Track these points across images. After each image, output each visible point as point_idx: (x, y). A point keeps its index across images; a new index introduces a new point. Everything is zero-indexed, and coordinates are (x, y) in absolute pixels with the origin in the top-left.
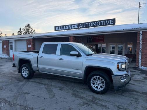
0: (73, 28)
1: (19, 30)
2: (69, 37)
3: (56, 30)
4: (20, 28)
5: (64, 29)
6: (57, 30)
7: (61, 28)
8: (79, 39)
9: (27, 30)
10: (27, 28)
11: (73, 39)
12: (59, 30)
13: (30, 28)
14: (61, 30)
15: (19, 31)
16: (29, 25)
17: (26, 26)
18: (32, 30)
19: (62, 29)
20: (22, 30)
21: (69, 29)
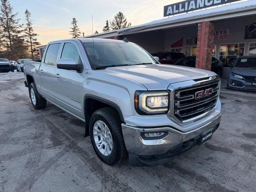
0: (207, 4)
1: (106, 25)
2: (197, 24)
3: (167, 14)
4: (107, 21)
5: (186, 9)
6: (170, 14)
7: (178, 8)
8: (221, 32)
9: (118, 24)
10: (118, 20)
11: (208, 29)
12: (173, 14)
13: (123, 20)
14: (179, 13)
15: (106, 27)
16: (120, 15)
17: (116, 18)
18: (125, 24)
19: (181, 10)
20: (110, 25)
21: (196, 9)
